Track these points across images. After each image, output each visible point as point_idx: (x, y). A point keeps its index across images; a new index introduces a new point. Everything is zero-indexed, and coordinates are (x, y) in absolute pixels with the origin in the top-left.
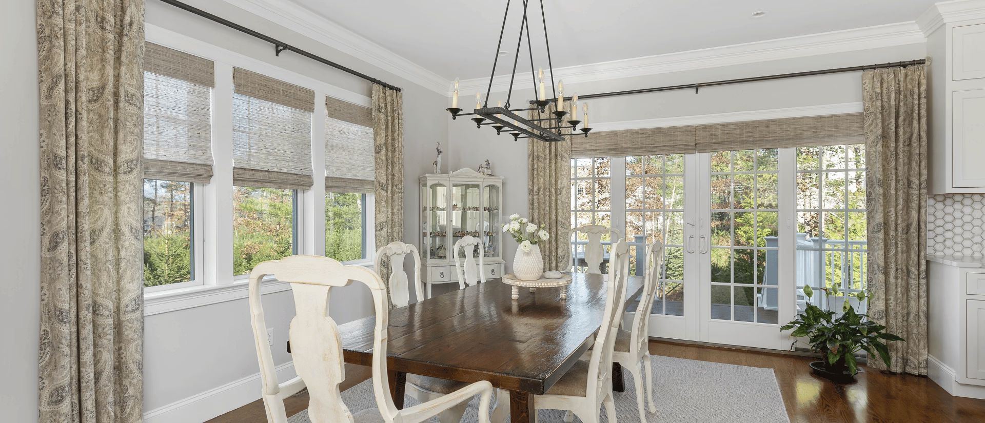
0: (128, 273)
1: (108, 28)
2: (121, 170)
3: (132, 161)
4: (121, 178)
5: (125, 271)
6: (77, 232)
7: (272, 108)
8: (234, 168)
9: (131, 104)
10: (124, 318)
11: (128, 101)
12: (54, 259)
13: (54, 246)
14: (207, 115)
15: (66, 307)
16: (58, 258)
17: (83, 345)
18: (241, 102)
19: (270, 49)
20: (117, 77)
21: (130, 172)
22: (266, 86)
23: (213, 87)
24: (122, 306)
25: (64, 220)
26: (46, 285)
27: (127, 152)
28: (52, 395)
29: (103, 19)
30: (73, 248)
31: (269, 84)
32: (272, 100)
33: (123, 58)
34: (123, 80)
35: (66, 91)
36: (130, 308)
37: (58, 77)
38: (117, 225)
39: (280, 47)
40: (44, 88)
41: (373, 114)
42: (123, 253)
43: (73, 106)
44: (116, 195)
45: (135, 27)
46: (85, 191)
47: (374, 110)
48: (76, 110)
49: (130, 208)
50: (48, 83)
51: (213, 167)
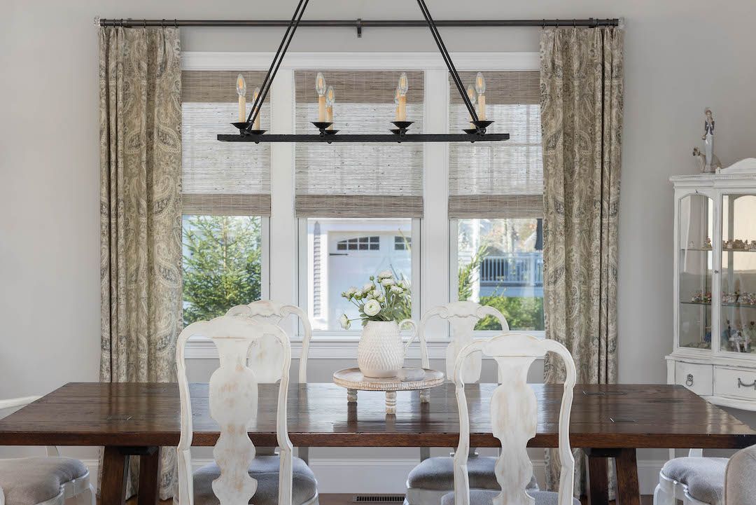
0: (157, 312)
1: (142, 74)
2: (154, 210)
3: (163, 201)
4: (154, 218)
9: (165, 143)
11: (162, 141)
15: (105, 335)
20: (150, 117)
21: (161, 211)
24: (152, 343)
29: (139, 65)
33: (156, 99)
41: (541, 82)
43: (113, 156)
44: (148, 233)
47: (542, 74)
48: (117, 159)
49: (159, 248)
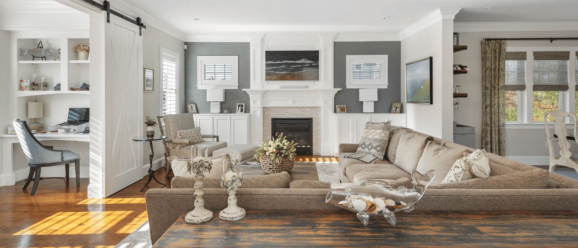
0: (502, 116)
1: (497, 53)
2: (500, 89)
3: (502, 87)
4: (500, 91)
5: (501, 115)
6: (491, 105)
7: (549, 62)
8: (533, 85)
10: (500, 128)
11: (501, 70)
12: (486, 111)
13: (486, 108)
14: (524, 69)
15: (489, 123)
16: (487, 111)
17: (492, 133)
18: (536, 62)
19: (549, 41)
20: (499, 64)
21: (502, 89)
22: (546, 55)
23: (526, 60)
24: (500, 125)
25: (488, 102)
26: (484, 117)
27: (501, 84)
28: (485, 143)
29: (496, 51)
30: (490, 109)
31: (547, 54)
32: (549, 59)
33: (501, 60)
34: (500, 66)
35: (489, 71)
36: (502, 125)
37: (487, 68)
38: (498, 104)
39: (552, 40)
40: (484, 71)
42: (500, 111)
43: (490, 74)
44: (498, 95)
45: (503, 50)
46: (493, 95)
48: (491, 75)
49: (502, 99)
50: (484, 69)
51: (526, 86)
